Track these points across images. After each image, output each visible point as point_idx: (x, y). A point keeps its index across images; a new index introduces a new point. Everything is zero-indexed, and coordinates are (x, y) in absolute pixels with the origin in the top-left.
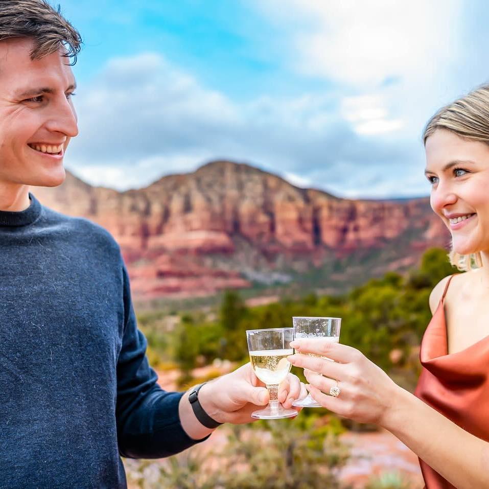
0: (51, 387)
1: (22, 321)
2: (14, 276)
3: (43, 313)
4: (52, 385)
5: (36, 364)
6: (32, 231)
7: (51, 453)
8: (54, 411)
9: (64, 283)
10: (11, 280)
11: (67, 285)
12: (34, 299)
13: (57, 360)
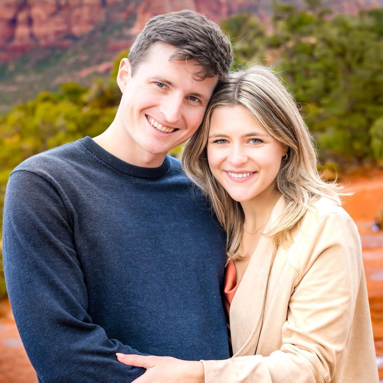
0: (186, 296)
1: (164, 249)
2: (158, 215)
3: (178, 243)
4: (186, 295)
5: (176, 280)
6: (166, 181)
7: (191, 340)
8: (189, 312)
9: (191, 221)
10: (156, 219)
11: (193, 223)
12: (172, 233)
13: (189, 277)
